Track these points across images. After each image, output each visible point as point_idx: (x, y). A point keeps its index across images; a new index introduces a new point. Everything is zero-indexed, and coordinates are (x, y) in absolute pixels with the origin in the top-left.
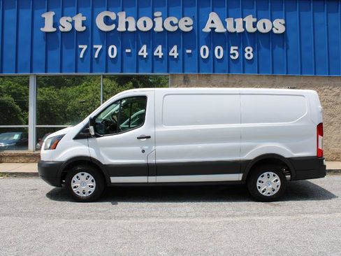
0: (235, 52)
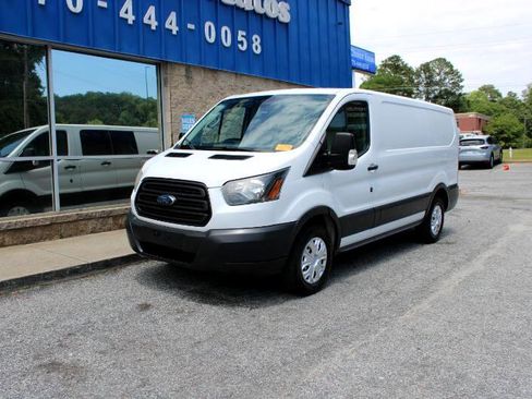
0: (244, 39)
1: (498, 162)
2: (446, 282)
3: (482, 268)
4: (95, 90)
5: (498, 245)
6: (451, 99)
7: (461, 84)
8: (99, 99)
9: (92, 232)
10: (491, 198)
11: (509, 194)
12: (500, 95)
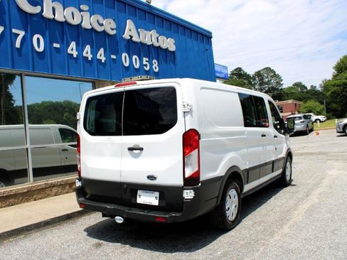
0: (147, 63)
1: (311, 130)
2: (296, 212)
3: (317, 201)
4: (47, 100)
5: (324, 184)
6: (276, 92)
7: (282, 83)
8: (50, 106)
9: (55, 195)
10: (311, 154)
11: (322, 150)
12: (306, 88)
